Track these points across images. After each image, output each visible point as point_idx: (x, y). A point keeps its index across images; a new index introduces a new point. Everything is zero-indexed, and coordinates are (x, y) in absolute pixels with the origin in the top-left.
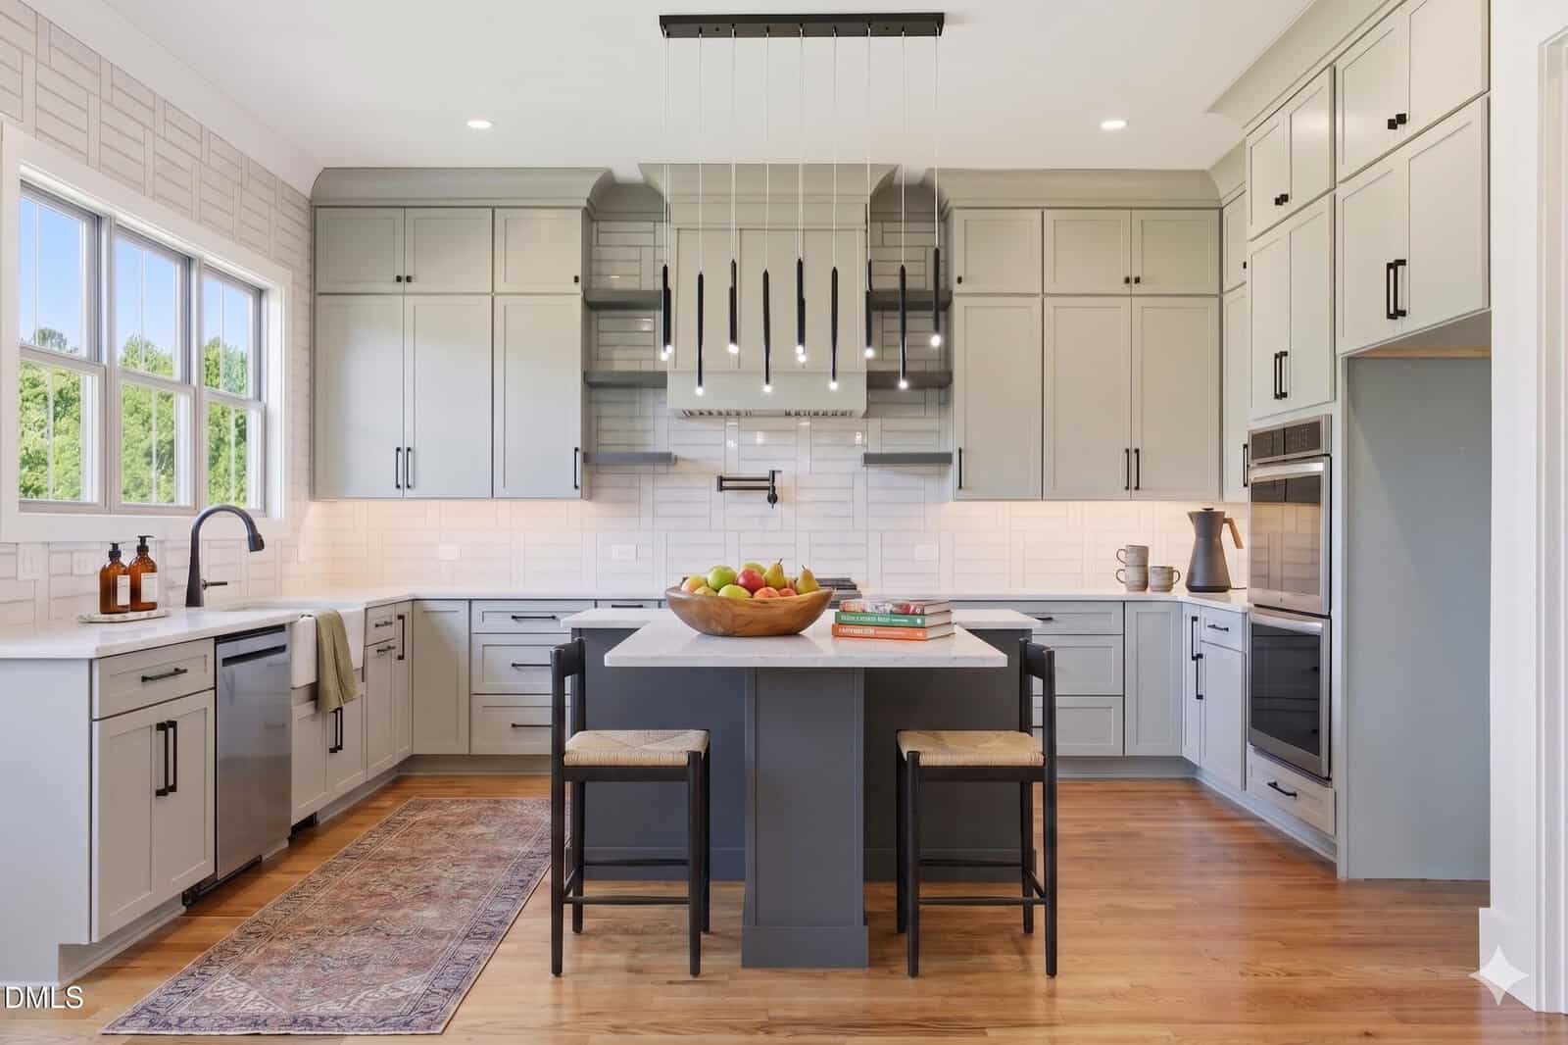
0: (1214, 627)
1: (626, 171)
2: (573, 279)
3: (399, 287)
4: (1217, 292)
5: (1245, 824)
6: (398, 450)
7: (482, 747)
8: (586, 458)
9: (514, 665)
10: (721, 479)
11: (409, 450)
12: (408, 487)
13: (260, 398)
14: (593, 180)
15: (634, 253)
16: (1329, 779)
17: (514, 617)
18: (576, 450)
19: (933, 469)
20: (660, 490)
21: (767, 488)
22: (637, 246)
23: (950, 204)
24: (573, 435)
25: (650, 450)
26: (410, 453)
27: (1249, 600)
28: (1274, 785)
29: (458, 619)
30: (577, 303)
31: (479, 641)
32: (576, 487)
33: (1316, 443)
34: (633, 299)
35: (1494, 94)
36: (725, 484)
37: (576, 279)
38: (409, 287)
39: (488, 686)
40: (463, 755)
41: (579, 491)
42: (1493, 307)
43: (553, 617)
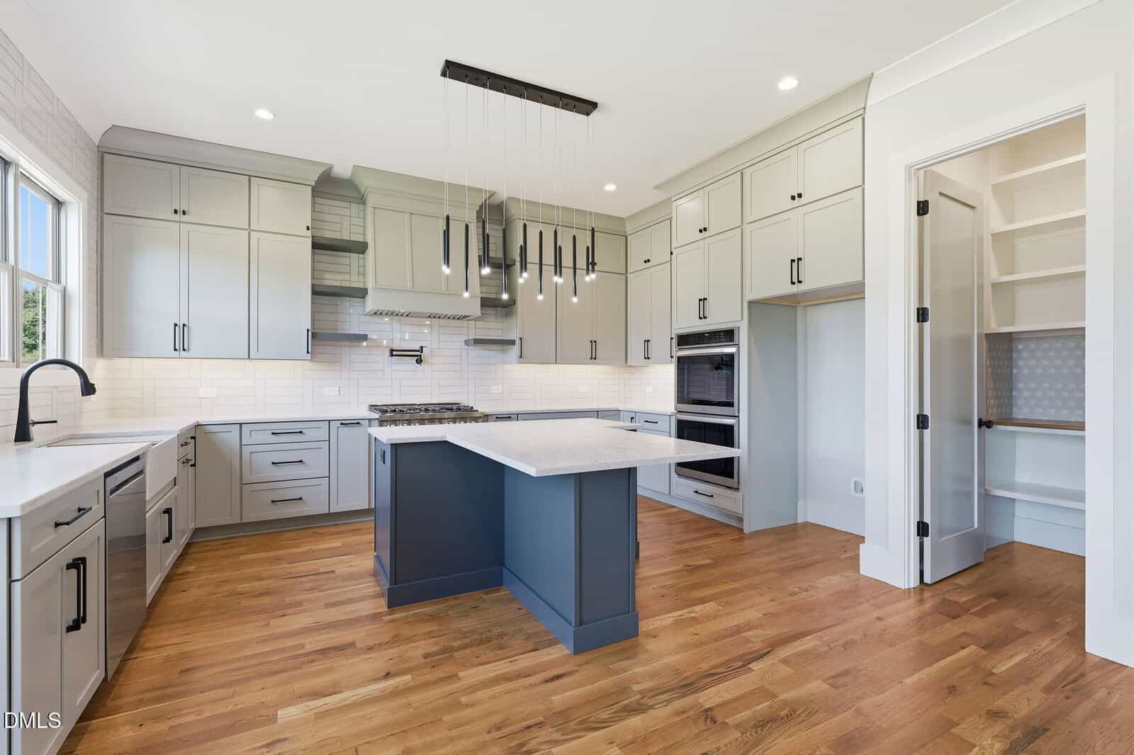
0: (647, 421)
1: (342, 169)
2: (306, 228)
3: (177, 217)
4: (624, 272)
5: (668, 511)
6: (176, 325)
7: (251, 517)
8: (314, 335)
9: (273, 463)
10: (392, 350)
11: (184, 325)
12: (184, 350)
13: (59, 281)
14: (321, 170)
15: (337, 219)
16: (738, 489)
17: (273, 434)
18: (308, 330)
19: (500, 347)
20: (355, 355)
21: (417, 356)
22: (339, 215)
23: (514, 217)
24: (304, 321)
25: (348, 332)
26: (185, 328)
27: (675, 409)
28: (696, 492)
29: (232, 436)
30: (308, 243)
31: (246, 450)
32: (308, 352)
33: (731, 339)
34: (344, 244)
35: (866, 186)
36: (394, 353)
37: (308, 228)
38: (184, 218)
39: (254, 478)
40: (237, 524)
41: (309, 355)
42: (866, 280)
43: (301, 432)
